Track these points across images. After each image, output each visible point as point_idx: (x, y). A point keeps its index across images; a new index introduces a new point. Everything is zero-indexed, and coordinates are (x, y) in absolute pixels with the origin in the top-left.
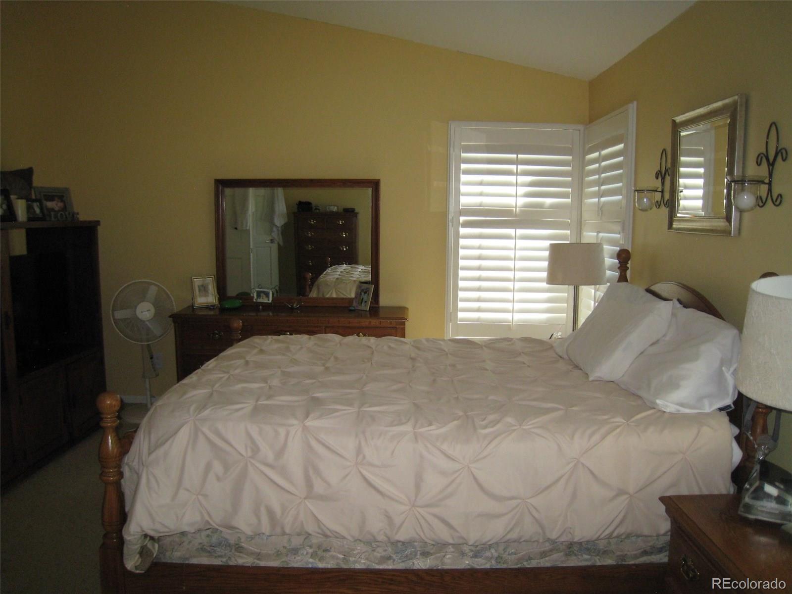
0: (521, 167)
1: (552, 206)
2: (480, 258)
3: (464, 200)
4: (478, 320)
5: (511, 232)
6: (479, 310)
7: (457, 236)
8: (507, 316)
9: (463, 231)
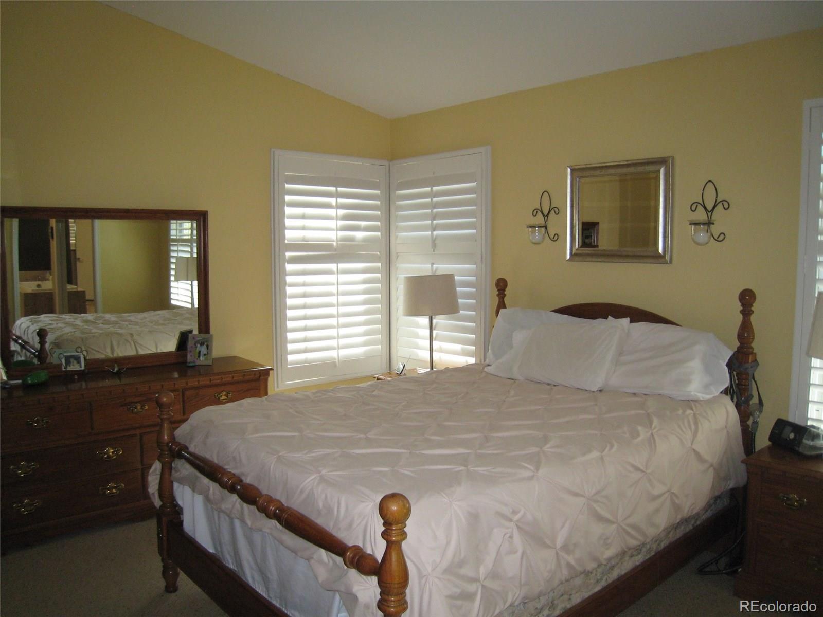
0: (341, 200)
1: (365, 240)
2: (304, 295)
3: (290, 235)
4: (306, 361)
5: (332, 266)
6: (306, 351)
7: (284, 273)
8: (333, 354)
9: (289, 267)
